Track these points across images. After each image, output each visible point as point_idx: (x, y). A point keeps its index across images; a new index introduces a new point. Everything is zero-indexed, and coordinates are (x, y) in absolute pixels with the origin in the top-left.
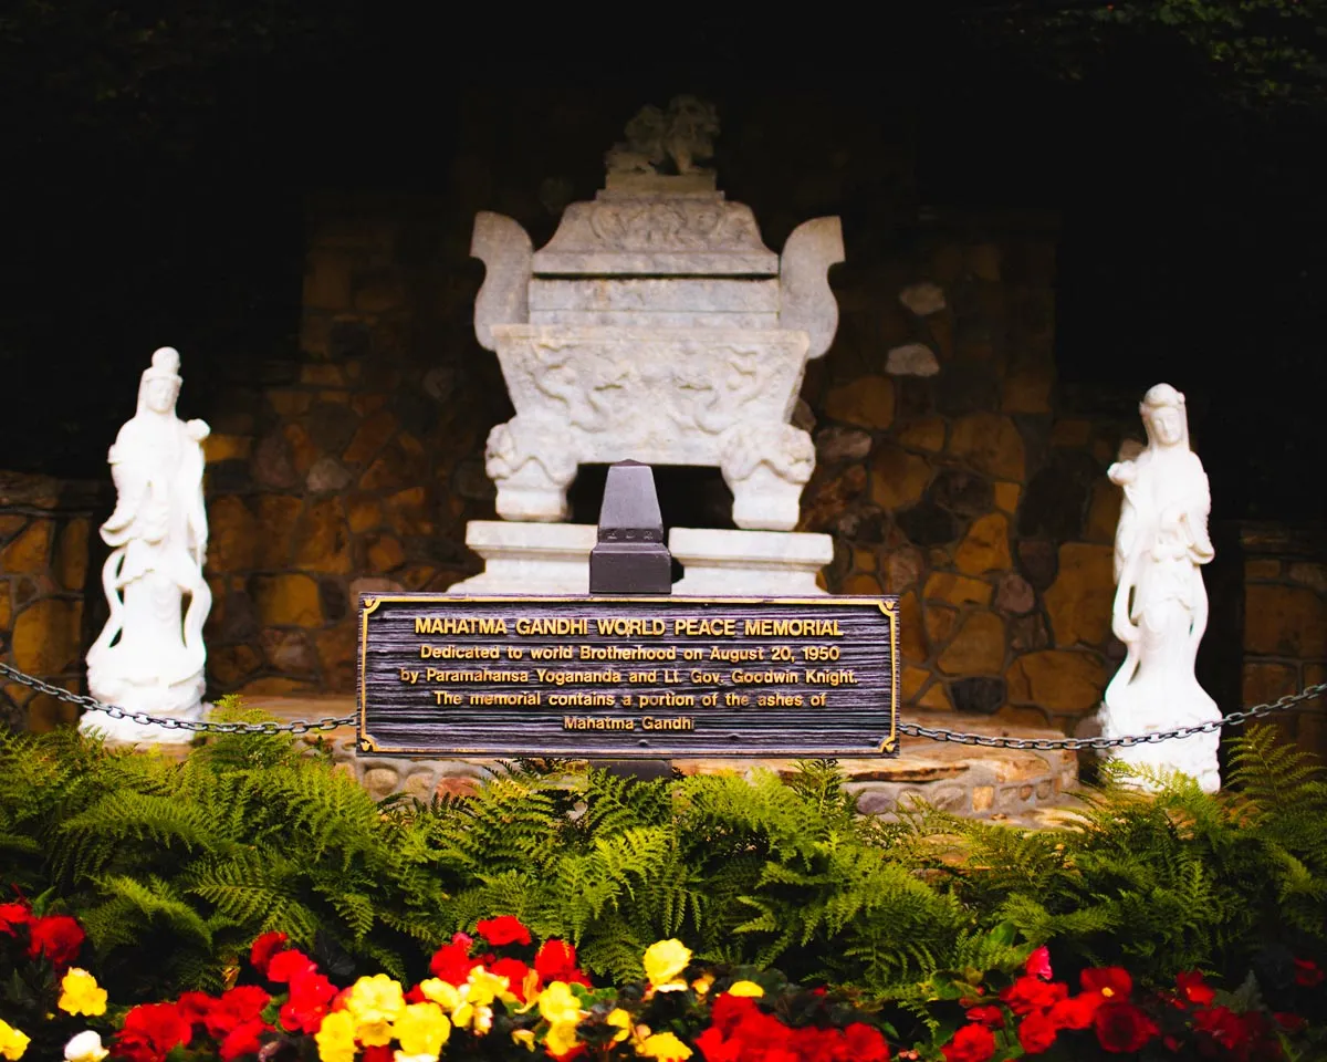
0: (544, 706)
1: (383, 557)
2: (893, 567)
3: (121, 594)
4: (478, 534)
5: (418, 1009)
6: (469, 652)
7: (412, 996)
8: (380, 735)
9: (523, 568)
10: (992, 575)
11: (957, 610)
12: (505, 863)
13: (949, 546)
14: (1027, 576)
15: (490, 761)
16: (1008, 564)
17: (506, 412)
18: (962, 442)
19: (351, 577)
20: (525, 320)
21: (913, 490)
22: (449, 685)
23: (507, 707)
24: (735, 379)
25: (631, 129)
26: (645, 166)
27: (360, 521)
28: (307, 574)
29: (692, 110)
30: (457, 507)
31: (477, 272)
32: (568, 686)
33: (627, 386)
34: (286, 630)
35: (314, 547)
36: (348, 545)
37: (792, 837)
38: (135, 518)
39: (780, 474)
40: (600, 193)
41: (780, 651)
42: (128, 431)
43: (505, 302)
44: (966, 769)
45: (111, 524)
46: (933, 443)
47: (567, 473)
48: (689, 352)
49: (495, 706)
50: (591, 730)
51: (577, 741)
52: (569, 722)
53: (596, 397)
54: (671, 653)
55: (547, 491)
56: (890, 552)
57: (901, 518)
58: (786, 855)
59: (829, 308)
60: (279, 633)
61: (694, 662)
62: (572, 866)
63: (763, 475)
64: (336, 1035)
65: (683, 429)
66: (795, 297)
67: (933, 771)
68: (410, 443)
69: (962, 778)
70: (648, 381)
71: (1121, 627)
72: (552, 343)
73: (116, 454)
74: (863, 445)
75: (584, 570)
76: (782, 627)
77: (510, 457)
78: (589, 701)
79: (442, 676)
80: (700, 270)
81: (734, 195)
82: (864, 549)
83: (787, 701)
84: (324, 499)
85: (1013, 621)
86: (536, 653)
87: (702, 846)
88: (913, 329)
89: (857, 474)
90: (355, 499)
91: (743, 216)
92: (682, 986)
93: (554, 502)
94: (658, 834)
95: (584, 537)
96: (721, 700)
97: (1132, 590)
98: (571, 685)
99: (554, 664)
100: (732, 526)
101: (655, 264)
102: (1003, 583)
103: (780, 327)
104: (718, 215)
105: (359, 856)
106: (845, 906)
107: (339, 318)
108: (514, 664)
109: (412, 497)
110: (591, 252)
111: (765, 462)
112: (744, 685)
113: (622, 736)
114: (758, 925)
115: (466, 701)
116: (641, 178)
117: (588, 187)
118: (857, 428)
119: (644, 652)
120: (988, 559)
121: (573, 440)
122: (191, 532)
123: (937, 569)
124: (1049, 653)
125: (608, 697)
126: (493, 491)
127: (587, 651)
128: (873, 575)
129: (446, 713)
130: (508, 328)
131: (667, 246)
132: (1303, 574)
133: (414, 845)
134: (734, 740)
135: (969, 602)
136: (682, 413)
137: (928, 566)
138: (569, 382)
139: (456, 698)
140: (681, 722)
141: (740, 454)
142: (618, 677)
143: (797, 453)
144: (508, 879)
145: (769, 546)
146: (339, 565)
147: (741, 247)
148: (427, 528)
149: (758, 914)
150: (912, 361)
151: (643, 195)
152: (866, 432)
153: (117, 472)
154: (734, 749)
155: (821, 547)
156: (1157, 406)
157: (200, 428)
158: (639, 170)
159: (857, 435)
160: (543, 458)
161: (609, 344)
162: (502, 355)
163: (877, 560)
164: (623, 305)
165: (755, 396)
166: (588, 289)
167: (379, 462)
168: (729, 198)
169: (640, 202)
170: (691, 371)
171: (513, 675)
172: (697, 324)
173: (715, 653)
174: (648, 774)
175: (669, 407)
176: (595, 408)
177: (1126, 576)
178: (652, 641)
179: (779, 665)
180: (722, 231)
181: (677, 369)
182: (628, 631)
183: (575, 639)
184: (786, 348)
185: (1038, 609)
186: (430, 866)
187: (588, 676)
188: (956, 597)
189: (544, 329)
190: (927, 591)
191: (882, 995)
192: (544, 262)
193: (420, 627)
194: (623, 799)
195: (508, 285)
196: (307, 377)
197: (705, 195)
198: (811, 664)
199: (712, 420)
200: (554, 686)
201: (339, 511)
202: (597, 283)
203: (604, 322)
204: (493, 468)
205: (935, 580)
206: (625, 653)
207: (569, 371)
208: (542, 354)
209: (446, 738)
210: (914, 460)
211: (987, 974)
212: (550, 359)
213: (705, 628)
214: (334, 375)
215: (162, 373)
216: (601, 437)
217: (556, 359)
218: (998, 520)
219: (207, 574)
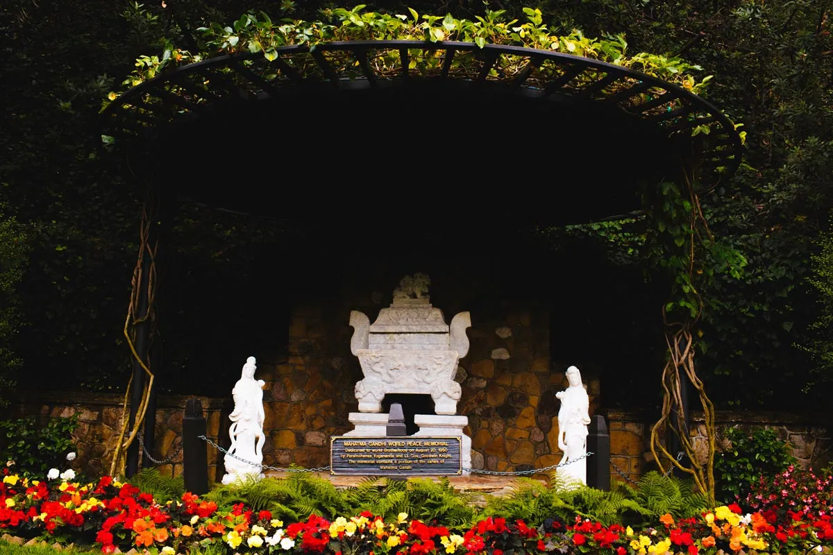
0: (376, 463)
1: (318, 424)
2: (495, 426)
3: (235, 437)
4: (352, 417)
5: (350, 523)
6: (357, 450)
7: (348, 520)
8: (335, 471)
9: (368, 428)
10: (529, 428)
11: (517, 441)
12: (366, 501)
13: (514, 418)
14: (541, 429)
15: (362, 478)
16: (535, 424)
17: (361, 377)
18: (518, 382)
19: (307, 431)
20: (368, 348)
21: (501, 399)
22: (352, 458)
23: (366, 464)
24: (435, 366)
25: (402, 283)
26: (406, 296)
27: (310, 411)
28: (290, 430)
29: (421, 277)
30: (343, 406)
31: (352, 330)
32: (381, 459)
33: (400, 368)
34: (283, 450)
35: (293, 420)
36: (305, 420)
37: (434, 493)
38: (241, 412)
39: (450, 397)
40: (391, 305)
41: (432, 450)
42: (238, 384)
43: (360, 340)
44: (502, 488)
45: (233, 414)
46: (508, 383)
47: (382, 397)
48: (420, 358)
49: (364, 464)
50: (387, 469)
51: (383, 472)
52: (381, 467)
53: (390, 372)
54: (406, 450)
55: (375, 403)
56: (494, 421)
57: (497, 409)
58: (432, 497)
59: (467, 342)
60: (281, 451)
61: (412, 452)
62: (382, 500)
63: (444, 397)
64: (333, 528)
65: (419, 382)
66: (455, 338)
67: (491, 489)
68: (326, 383)
69: (501, 491)
70: (407, 367)
71: (561, 446)
72: (376, 355)
73: (234, 391)
74: (484, 384)
75: (385, 428)
76: (433, 443)
77: (363, 392)
78: (386, 462)
79: (351, 456)
80: (423, 331)
81: (435, 305)
82: (484, 420)
83: (435, 462)
84: (297, 404)
85: (536, 445)
86: (373, 450)
87: (413, 498)
88: (500, 343)
89: (482, 394)
90: (308, 403)
91: (437, 313)
92: (406, 522)
93: (377, 406)
94: (403, 493)
95: (385, 418)
96: (419, 462)
97: (564, 434)
98: (382, 458)
99: (378, 453)
100: (435, 414)
101: (409, 329)
102: (533, 431)
103: (450, 349)
104: (429, 313)
105: (332, 498)
106: (445, 508)
107: (302, 340)
108: (368, 453)
109: (328, 403)
110: (388, 325)
111: (445, 393)
112: (424, 458)
113: (394, 471)
114: (425, 513)
115: (356, 462)
116: (404, 300)
117: (387, 303)
118: (481, 378)
119: (400, 450)
120: (528, 423)
121: (383, 386)
122: (259, 416)
123: (510, 427)
124: (549, 456)
125: (391, 461)
126: (357, 404)
127: (386, 450)
128: (488, 429)
129: (352, 465)
130: (362, 350)
131: (413, 323)
132: (630, 427)
133: (344, 497)
134: (422, 472)
135: (521, 438)
136: (418, 377)
137: (506, 425)
138: (382, 367)
139: (354, 462)
140: (409, 467)
141: (437, 391)
142: (393, 456)
143: (456, 390)
144: (367, 505)
145: (447, 420)
146: (302, 427)
147: (437, 323)
148: (333, 414)
149: (426, 511)
150: (501, 354)
151: (405, 305)
152: (484, 379)
153: (235, 398)
154: (421, 474)
155: (464, 420)
156: (570, 374)
157: (262, 383)
158: (404, 297)
159: (482, 380)
160: (373, 392)
161: (395, 355)
162: (360, 359)
163: (489, 424)
164: (399, 342)
165: (442, 371)
166: (388, 337)
167: (316, 391)
168: (433, 306)
169: (404, 308)
170: (421, 364)
171: (368, 456)
172: (424, 349)
173: (417, 450)
174: (401, 480)
175: (414, 375)
176: (390, 376)
177: (562, 429)
178: (402, 447)
179: (432, 453)
180: (431, 317)
181: (416, 363)
182: (396, 445)
183: (383, 447)
184: (451, 356)
185: (545, 440)
186: (348, 501)
187: (386, 456)
188: (516, 437)
189: (374, 351)
190: (506, 434)
191: (453, 527)
192: (373, 328)
193: (345, 444)
194: (395, 486)
195: (362, 335)
196: (291, 361)
197: (425, 306)
198: (440, 453)
199: (428, 379)
200: (378, 458)
201: (302, 408)
202: (391, 335)
203: (393, 348)
204: (357, 395)
205: (509, 430)
206: (395, 450)
207: (382, 364)
208: (373, 358)
209: (351, 471)
210: (502, 388)
211: (478, 523)
212: (376, 360)
213: (415, 444)
214: (300, 360)
215: (250, 365)
216: (393, 385)
217: (378, 360)
218: (531, 409)
219: (264, 431)
